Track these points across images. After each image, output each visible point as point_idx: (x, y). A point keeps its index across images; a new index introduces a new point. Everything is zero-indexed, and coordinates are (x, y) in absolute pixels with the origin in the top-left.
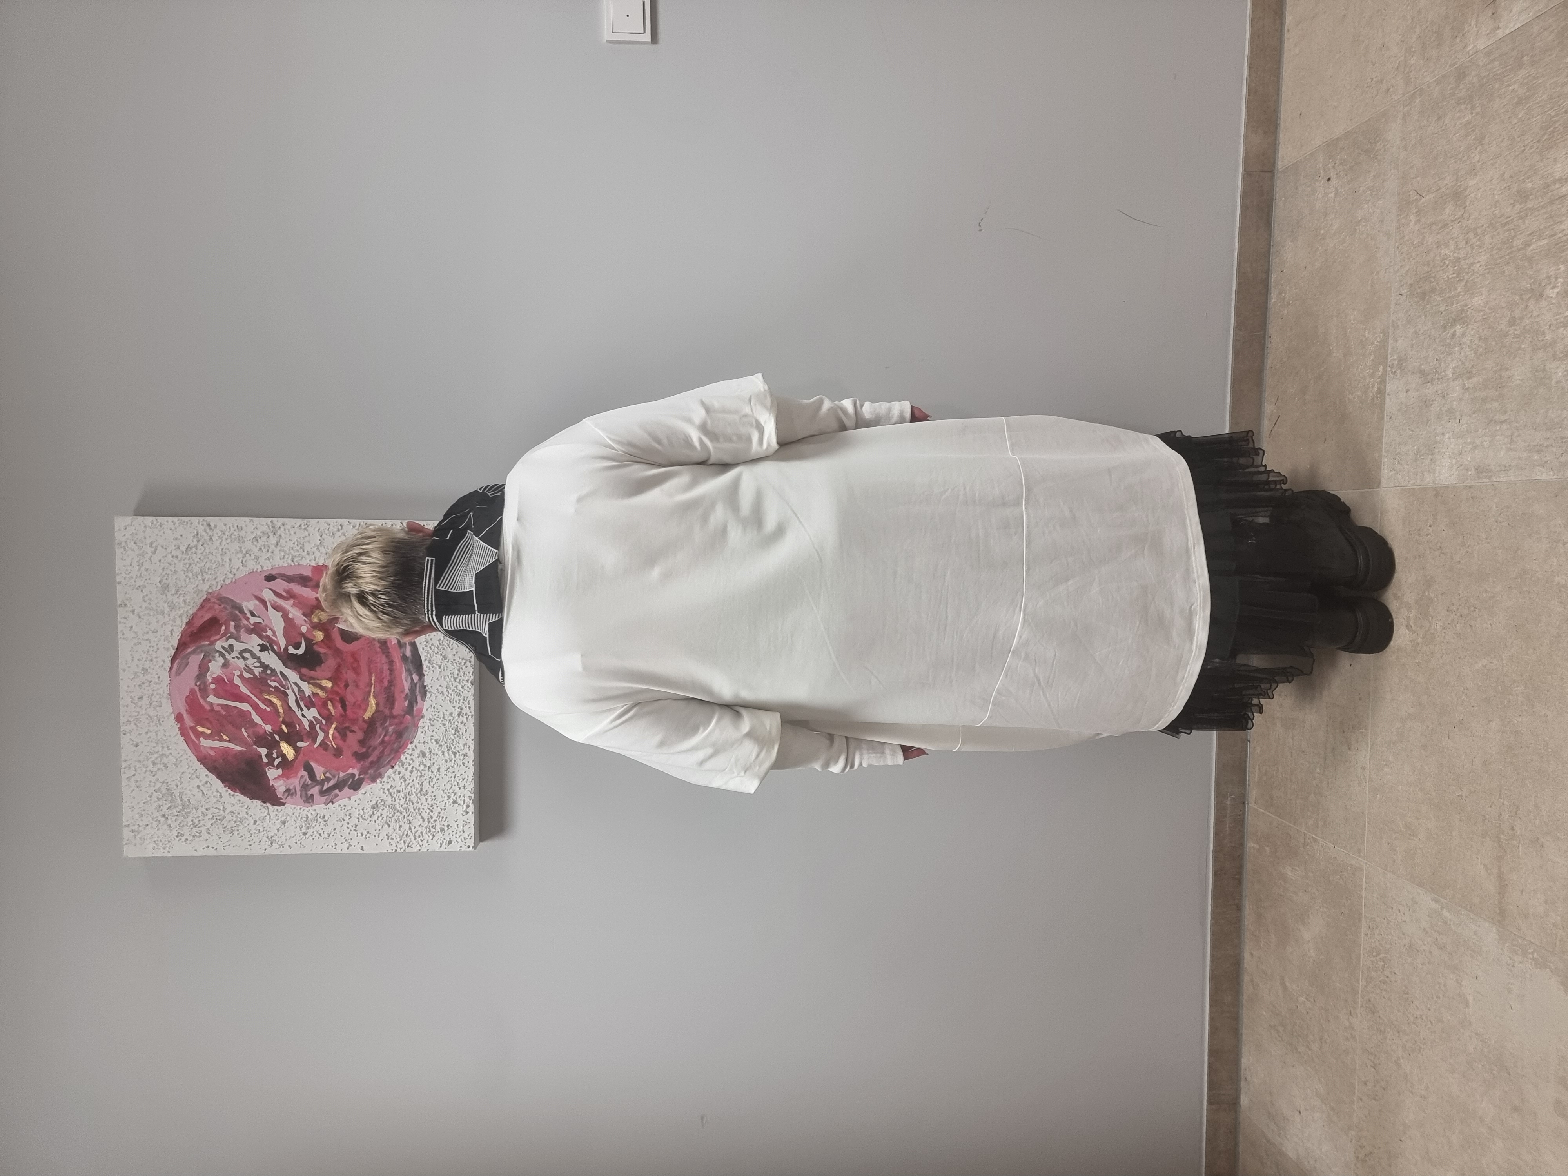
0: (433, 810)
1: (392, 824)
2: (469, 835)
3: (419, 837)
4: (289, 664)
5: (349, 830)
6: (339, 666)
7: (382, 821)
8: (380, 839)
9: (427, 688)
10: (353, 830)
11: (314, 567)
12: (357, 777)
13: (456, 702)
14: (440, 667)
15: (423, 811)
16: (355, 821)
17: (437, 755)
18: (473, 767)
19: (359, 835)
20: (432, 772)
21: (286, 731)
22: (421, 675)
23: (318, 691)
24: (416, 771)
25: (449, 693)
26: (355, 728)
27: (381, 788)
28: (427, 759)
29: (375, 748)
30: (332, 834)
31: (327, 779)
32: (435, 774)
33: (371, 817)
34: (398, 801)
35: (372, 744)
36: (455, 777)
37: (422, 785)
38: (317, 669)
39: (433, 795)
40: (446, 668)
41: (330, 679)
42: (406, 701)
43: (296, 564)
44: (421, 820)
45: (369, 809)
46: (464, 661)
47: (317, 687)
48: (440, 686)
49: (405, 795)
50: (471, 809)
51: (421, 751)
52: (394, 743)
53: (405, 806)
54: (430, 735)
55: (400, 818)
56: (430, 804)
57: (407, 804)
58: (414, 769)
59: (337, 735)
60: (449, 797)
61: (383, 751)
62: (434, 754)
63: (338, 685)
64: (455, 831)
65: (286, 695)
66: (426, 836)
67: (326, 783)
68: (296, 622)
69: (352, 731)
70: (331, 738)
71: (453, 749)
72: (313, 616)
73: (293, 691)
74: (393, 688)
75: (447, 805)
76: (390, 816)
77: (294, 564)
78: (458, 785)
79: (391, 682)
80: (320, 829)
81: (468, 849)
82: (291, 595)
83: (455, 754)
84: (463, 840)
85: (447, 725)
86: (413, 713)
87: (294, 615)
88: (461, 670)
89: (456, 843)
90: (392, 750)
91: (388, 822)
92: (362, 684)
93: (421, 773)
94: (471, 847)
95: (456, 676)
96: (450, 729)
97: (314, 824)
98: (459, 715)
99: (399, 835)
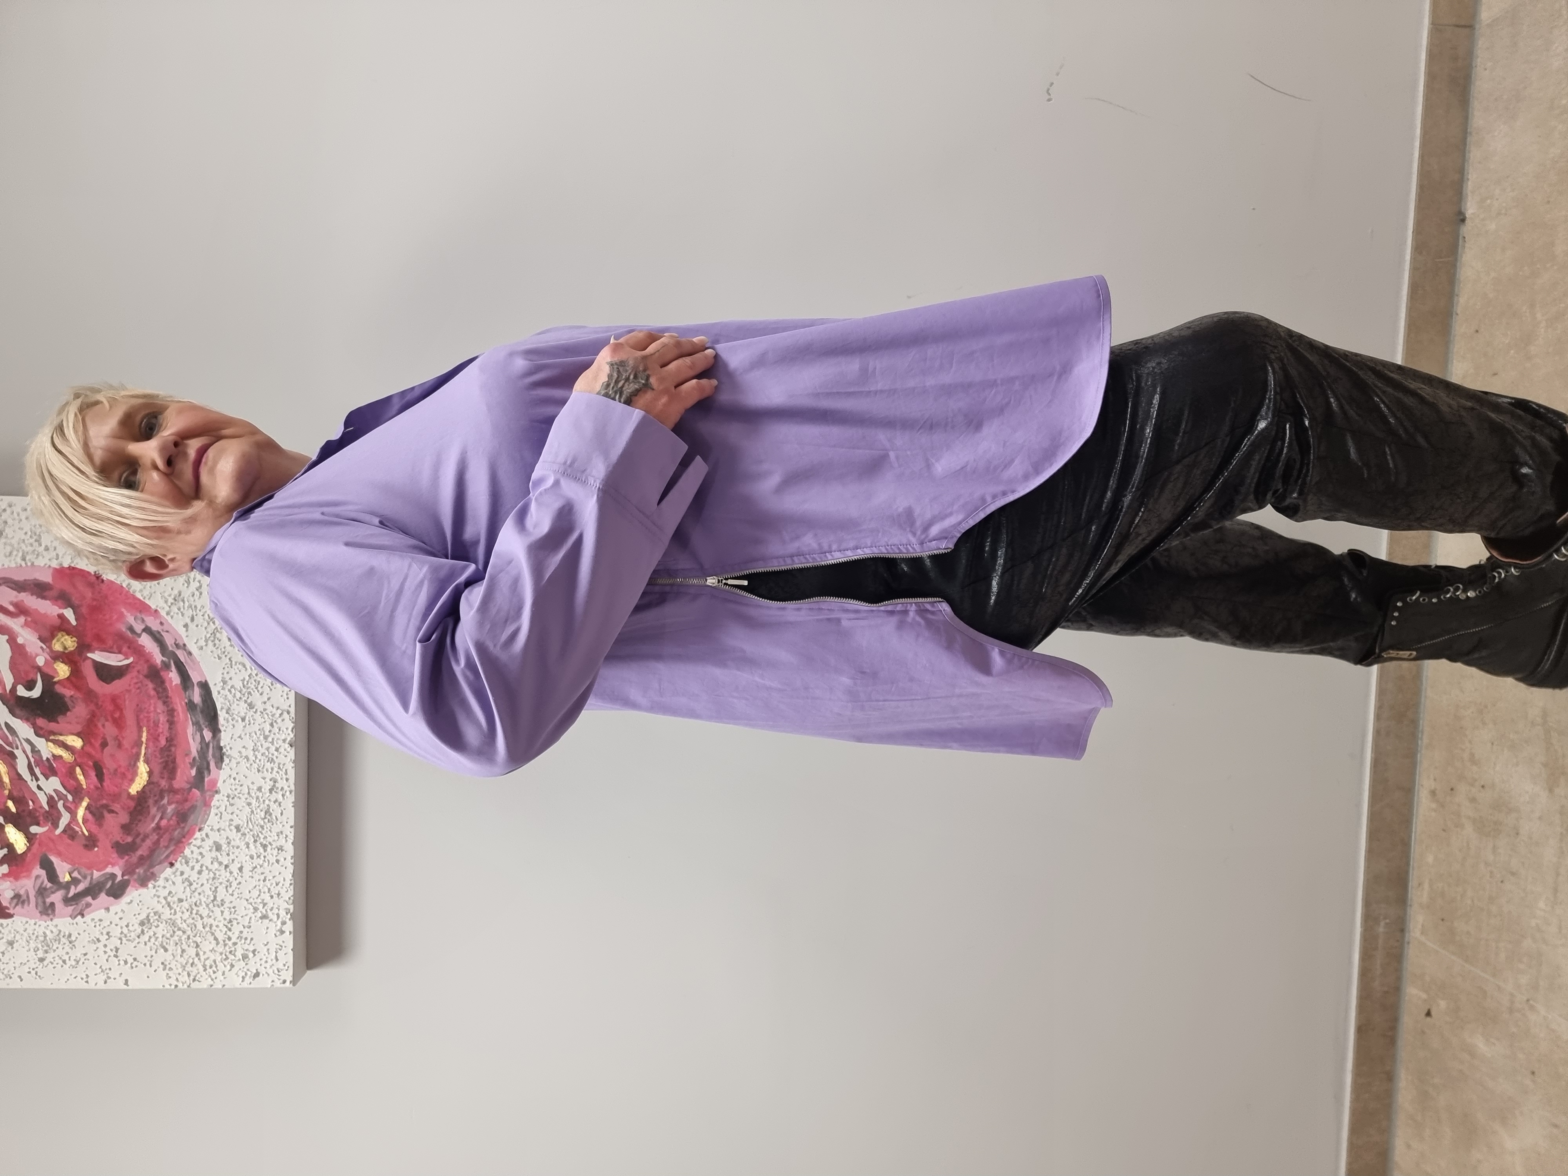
0: (232, 928)
1: (170, 948)
2: (284, 965)
3: (211, 967)
4: (18, 712)
5: (107, 957)
6: (93, 715)
7: (156, 943)
8: (153, 968)
9: (224, 750)
10: (112, 954)
11: (55, 569)
12: (119, 878)
13: (267, 771)
14: (243, 720)
15: (218, 930)
16: (115, 942)
17: (238, 847)
18: (292, 867)
19: (122, 963)
20: (231, 873)
21: (14, 810)
22: (216, 731)
23: (59, 751)
24: (207, 871)
25: (256, 757)
26: (116, 807)
27: (155, 895)
28: (224, 854)
29: (146, 836)
30: (82, 960)
31: (75, 881)
32: (236, 875)
33: (139, 937)
34: (181, 913)
35: (141, 832)
36: (264, 881)
37: (216, 891)
38: (60, 719)
39: (232, 905)
40: (252, 722)
41: (78, 735)
42: (192, 768)
43: (29, 564)
44: (214, 942)
45: (136, 926)
46: (279, 712)
47: (59, 746)
48: (244, 747)
49: (190, 906)
50: (289, 926)
51: (215, 842)
52: (176, 829)
53: (193, 921)
54: (228, 819)
55: (183, 938)
56: (228, 919)
57: (193, 919)
58: (204, 868)
59: (90, 816)
60: (256, 909)
61: (158, 840)
62: (233, 847)
63: (91, 744)
64: (264, 959)
65: (13, 756)
66: (220, 965)
67: (73, 887)
68: (28, 649)
69: (112, 811)
70: (80, 821)
71: (262, 840)
72: (54, 642)
73: (24, 752)
74: (173, 749)
75: (253, 921)
76: (168, 935)
77: (26, 564)
78: (269, 892)
79: (170, 740)
80: (64, 954)
81: (283, 985)
82: (21, 610)
83: (264, 847)
84: (276, 972)
85: (253, 805)
86: (204, 786)
87: (26, 639)
88: (275, 724)
89: (266, 975)
90: (171, 840)
91: (165, 944)
92: (126, 744)
93: (215, 874)
94: (288, 984)
95: (267, 733)
96: (259, 811)
97: (56, 945)
98: (271, 791)
99: (181, 964)
